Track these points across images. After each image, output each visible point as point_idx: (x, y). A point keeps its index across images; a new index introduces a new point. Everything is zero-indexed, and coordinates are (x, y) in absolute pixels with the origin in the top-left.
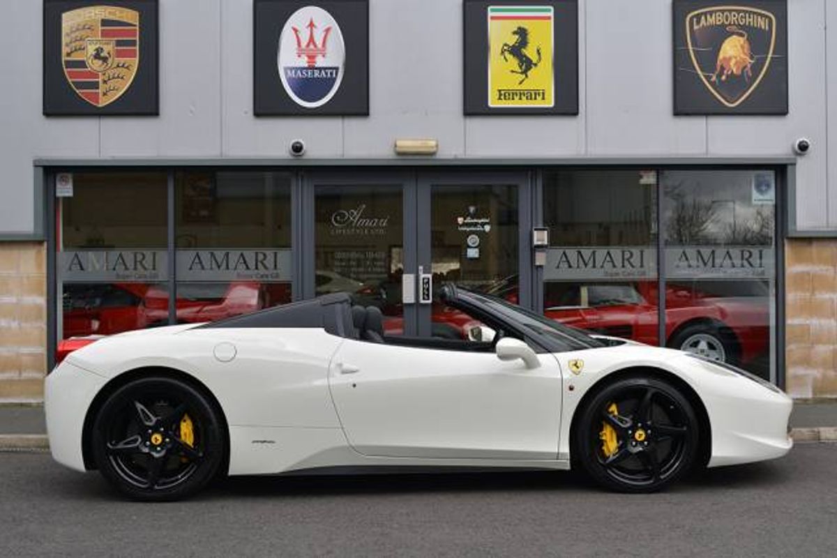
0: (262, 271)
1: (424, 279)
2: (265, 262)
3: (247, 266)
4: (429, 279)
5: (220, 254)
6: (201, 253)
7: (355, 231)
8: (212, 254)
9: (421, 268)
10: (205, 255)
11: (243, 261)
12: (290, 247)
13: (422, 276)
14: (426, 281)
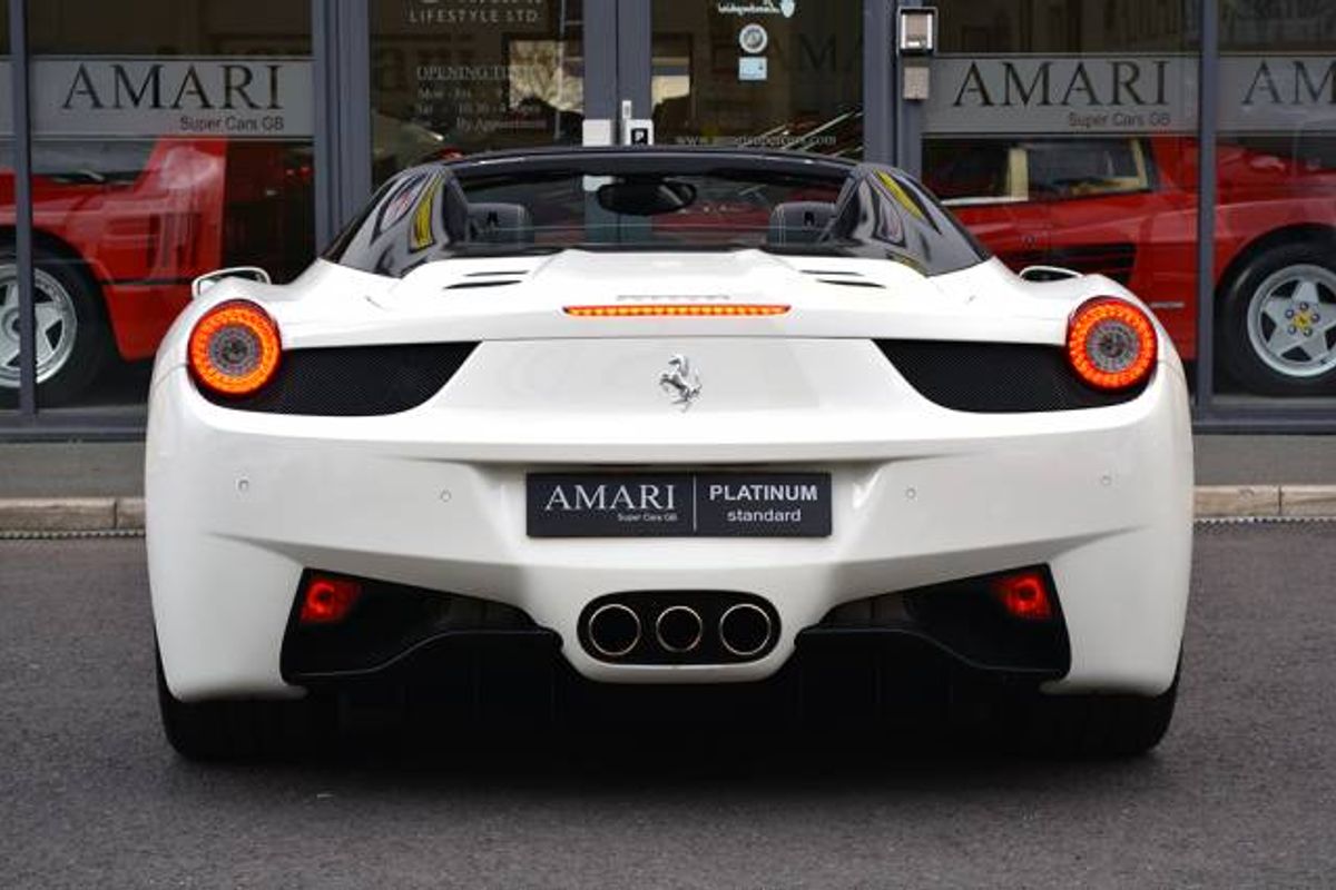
0: (241, 111)
1: (633, 132)
2: (246, 89)
3: (204, 99)
4: (645, 131)
5: (138, 70)
6: (90, 67)
7: (467, 16)
8: (120, 71)
9: (627, 104)
10: (101, 72)
11: (193, 88)
12: (309, 52)
13: (630, 124)
14: (639, 135)
